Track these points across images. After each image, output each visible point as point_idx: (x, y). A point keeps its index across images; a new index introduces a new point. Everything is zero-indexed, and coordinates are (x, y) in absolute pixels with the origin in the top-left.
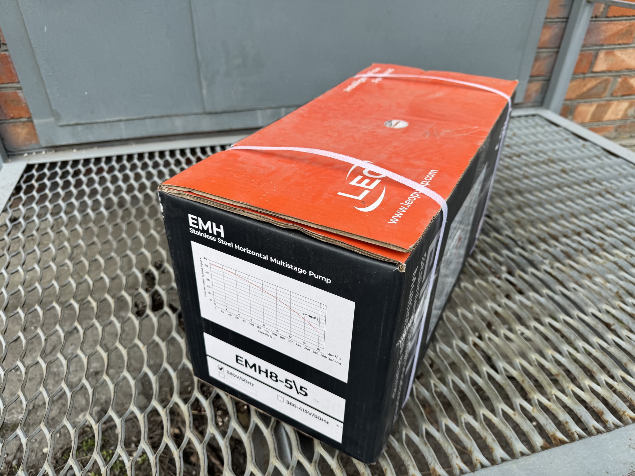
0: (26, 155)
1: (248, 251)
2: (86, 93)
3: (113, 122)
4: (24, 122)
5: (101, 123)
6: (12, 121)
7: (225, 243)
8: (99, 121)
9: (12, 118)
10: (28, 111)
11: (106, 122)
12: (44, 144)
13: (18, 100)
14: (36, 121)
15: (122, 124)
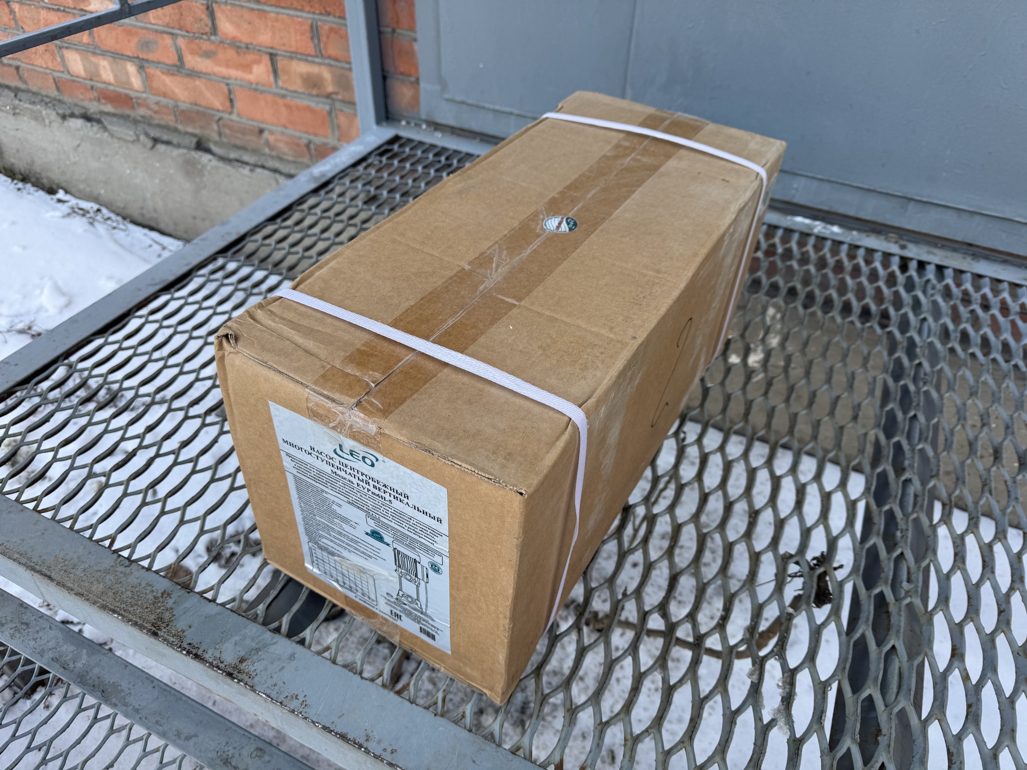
0: (404, 123)
2: (481, 66)
3: (503, 112)
4: (412, 83)
5: (489, 109)
6: (401, 77)
8: (487, 105)
9: (402, 74)
10: (417, 69)
11: (494, 111)
12: (423, 116)
13: (411, 54)
14: (423, 85)
15: (512, 118)
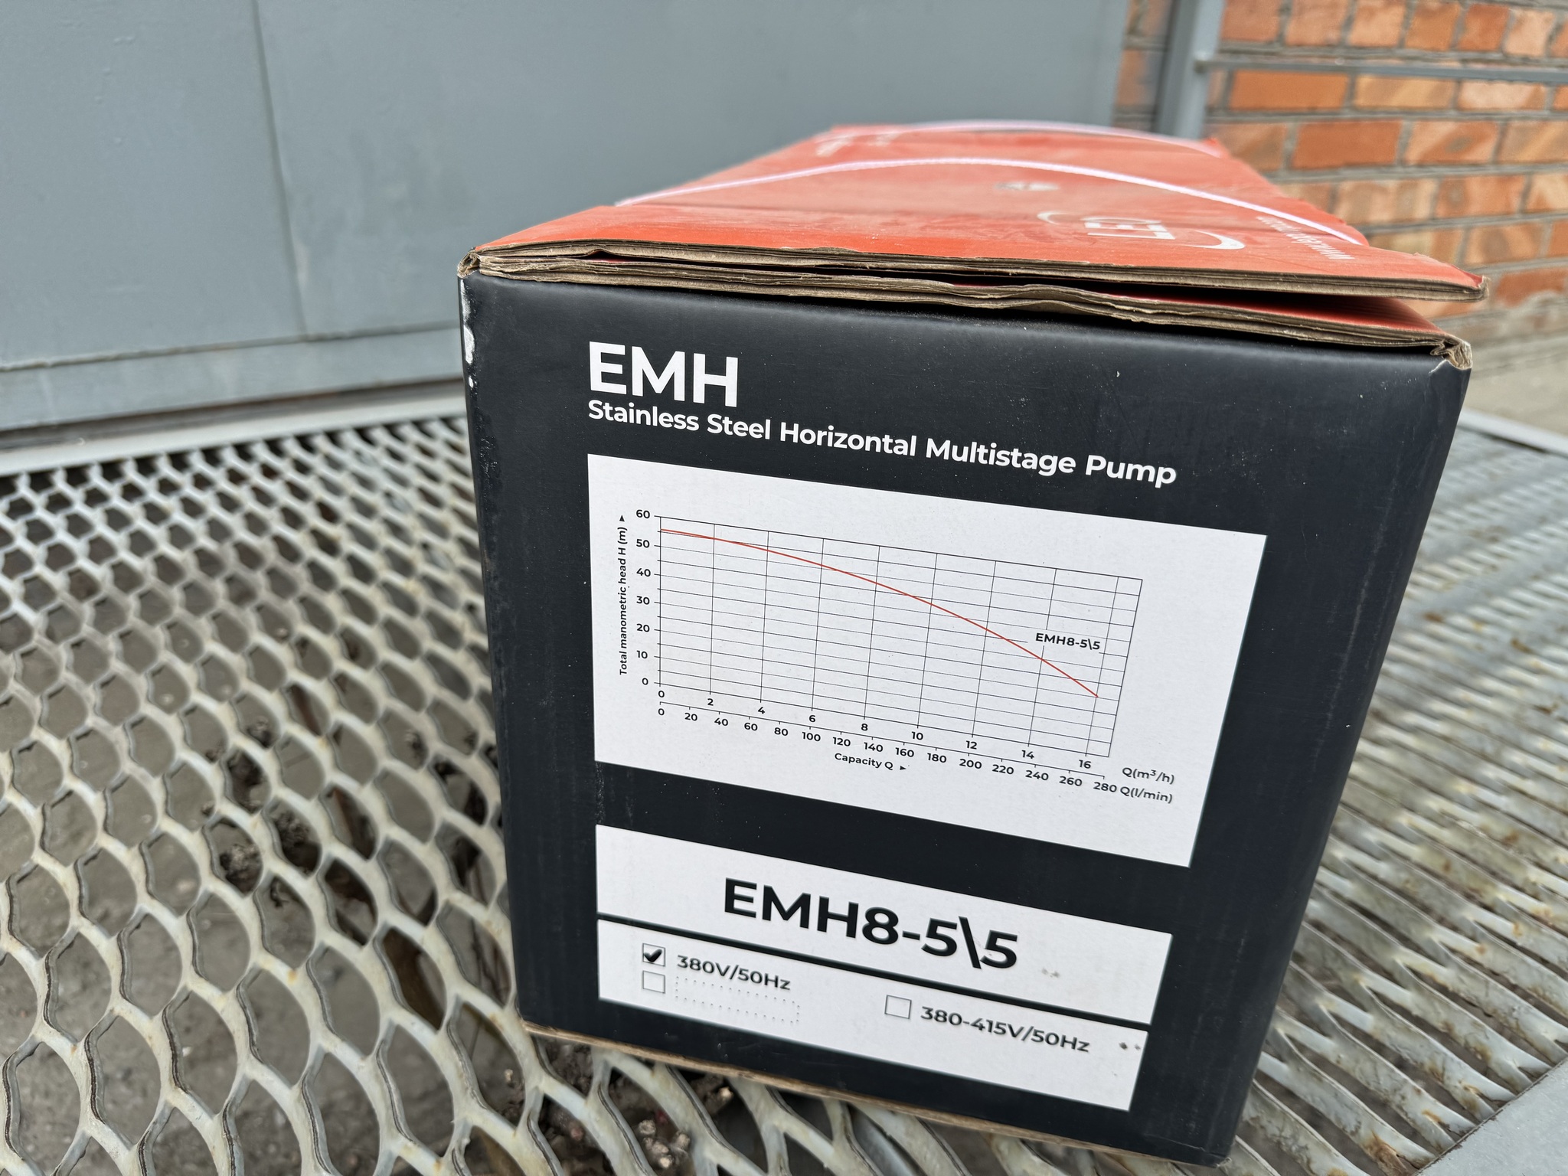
1: (835, 439)
3: (15, 370)
7: (741, 429)
15: (43, 376)
